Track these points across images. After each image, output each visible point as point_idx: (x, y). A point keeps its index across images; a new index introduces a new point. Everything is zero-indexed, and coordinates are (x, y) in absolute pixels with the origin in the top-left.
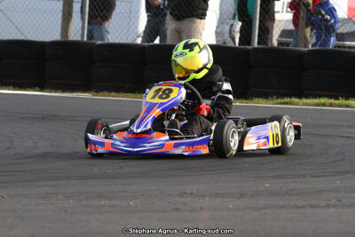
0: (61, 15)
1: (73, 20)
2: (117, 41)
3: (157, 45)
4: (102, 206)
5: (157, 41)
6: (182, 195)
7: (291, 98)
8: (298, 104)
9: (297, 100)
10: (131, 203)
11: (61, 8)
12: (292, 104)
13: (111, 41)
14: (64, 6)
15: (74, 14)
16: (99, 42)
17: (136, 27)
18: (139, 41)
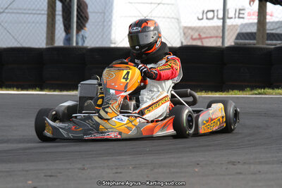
0: (46, 25)
7: (264, 89)
8: (272, 94)
9: (270, 91)
12: (266, 94)
14: (48, 19)
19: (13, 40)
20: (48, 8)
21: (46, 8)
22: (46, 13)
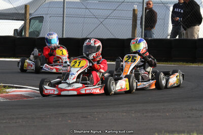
0: (131, 26)
1: (137, 28)
2: (158, 38)
3: (177, 39)
4: (154, 116)
5: (177, 37)
6: (192, 110)
10: (167, 114)
11: (131, 23)
13: (155, 38)
14: (133, 22)
15: (138, 26)
16: (150, 39)
17: (167, 31)
18: (169, 37)
19: (111, 34)
20: (133, 16)
21: (132, 16)
22: (132, 19)
